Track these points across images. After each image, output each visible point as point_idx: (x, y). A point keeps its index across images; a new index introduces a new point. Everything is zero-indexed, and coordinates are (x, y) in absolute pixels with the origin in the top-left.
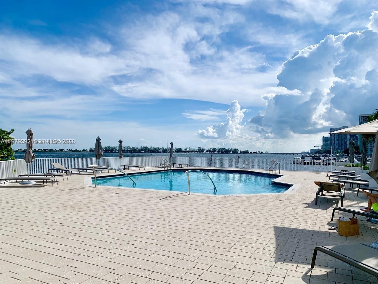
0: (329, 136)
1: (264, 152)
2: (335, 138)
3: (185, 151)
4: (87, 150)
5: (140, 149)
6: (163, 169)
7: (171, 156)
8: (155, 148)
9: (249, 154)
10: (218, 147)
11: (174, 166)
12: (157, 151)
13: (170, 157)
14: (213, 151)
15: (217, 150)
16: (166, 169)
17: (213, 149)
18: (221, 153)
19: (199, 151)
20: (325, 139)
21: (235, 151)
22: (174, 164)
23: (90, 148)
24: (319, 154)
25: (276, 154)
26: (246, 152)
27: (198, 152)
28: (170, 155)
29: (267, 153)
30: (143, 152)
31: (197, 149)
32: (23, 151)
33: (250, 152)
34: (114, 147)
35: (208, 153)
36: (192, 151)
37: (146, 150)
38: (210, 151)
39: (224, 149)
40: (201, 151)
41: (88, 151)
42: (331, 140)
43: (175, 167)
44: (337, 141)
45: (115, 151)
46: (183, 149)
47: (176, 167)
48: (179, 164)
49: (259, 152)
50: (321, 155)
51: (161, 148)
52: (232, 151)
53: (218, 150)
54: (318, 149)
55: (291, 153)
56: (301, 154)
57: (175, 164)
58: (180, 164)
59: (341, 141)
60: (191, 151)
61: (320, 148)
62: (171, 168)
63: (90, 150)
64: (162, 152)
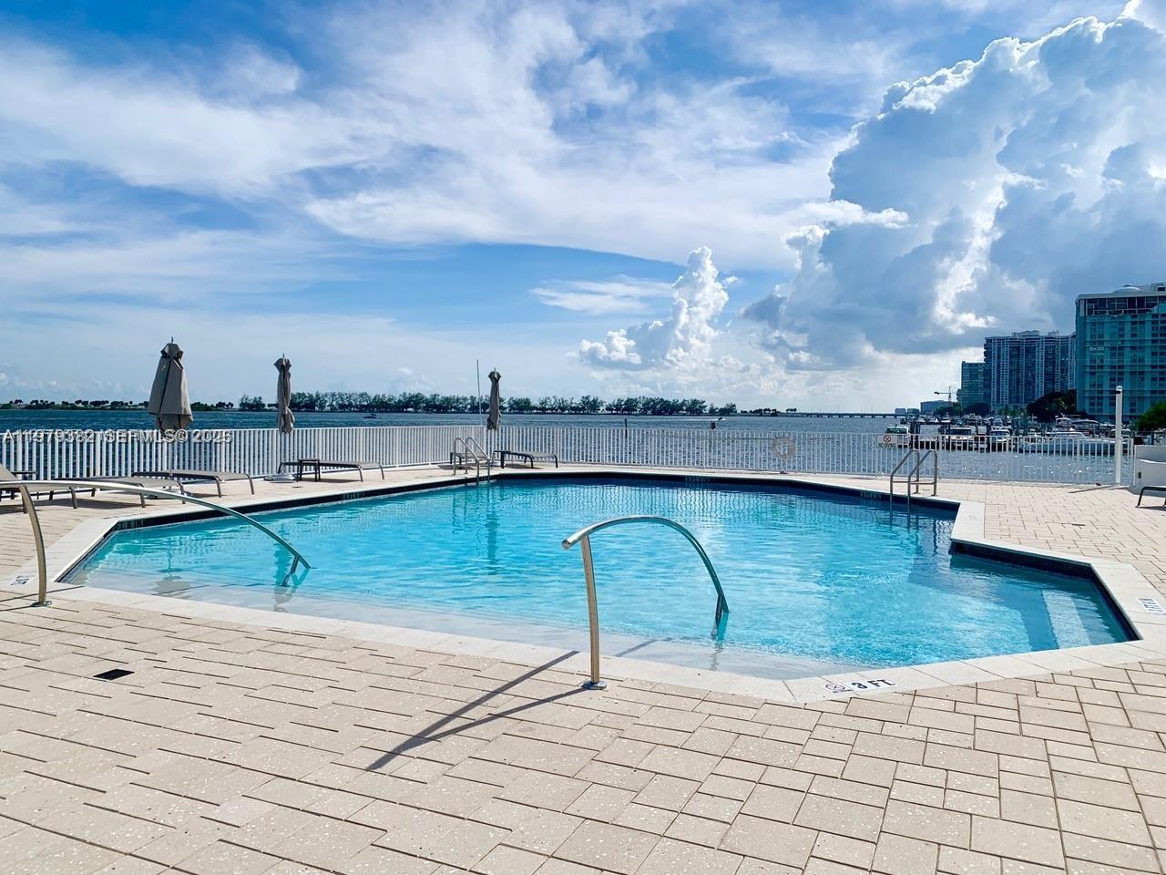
0: (983, 362)
1: (783, 410)
2: (999, 365)
3: (540, 409)
4: (232, 405)
5: (400, 401)
6: (461, 475)
7: (491, 425)
8: (447, 399)
9: (739, 415)
10: (642, 394)
11: (502, 461)
12: (452, 407)
13: (489, 428)
14: (626, 408)
15: (641, 406)
16: (472, 474)
17: (627, 401)
18: (654, 414)
19: (583, 409)
20: (968, 369)
21: (695, 408)
22: (503, 454)
23: (241, 397)
24: (951, 415)
25: (819, 415)
26: (728, 411)
27: (580, 409)
28: (489, 420)
29: (792, 413)
30: (409, 409)
31: (577, 401)
32: (26, 408)
33: (739, 412)
34: (317, 396)
35: (612, 414)
36: (562, 409)
37: (418, 404)
38: (618, 407)
39: (662, 400)
40: (590, 407)
41: (237, 406)
42: (987, 373)
43: (508, 466)
44: (1005, 378)
45: (322, 407)
46: (535, 402)
47: (512, 466)
48: (523, 455)
49: (769, 410)
50: (956, 418)
51: (465, 399)
52: (685, 408)
53: (644, 405)
54: (947, 400)
55: (867, 412)
56: (895, 416)
57: (509, 453)
58: (526, 456)
59: (1018, 376)
60: (559, 407)
61: (954, 399)
62: (494, 472)
63: (242, 404)
64: (469, 409)
